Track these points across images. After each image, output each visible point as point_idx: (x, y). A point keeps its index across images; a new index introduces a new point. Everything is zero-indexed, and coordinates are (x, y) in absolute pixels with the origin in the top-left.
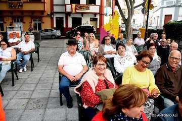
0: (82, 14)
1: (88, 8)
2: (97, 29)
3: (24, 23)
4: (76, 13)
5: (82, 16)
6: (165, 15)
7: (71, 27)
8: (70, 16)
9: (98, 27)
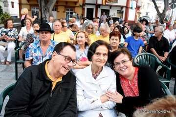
0: (111, 6)
1: (117, 2)
3: (58, 12)
4: (106, 5)
5: (111, 8)
8: (99, 7)
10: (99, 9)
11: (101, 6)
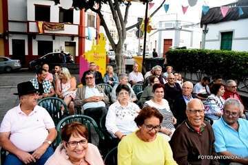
0: (54, 36)
1: (62, 28)
2: (75, 58)
4: (44, 34)
5: (54, 39)
6: (165, 40)
7: (37, 54)
8: (35, 38)
9: (77, 55)
10: (33, 40)
11: (37, 36)
